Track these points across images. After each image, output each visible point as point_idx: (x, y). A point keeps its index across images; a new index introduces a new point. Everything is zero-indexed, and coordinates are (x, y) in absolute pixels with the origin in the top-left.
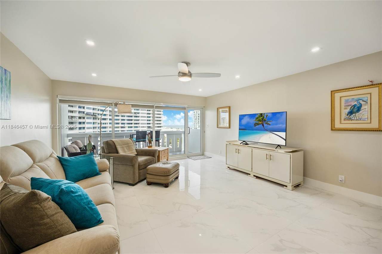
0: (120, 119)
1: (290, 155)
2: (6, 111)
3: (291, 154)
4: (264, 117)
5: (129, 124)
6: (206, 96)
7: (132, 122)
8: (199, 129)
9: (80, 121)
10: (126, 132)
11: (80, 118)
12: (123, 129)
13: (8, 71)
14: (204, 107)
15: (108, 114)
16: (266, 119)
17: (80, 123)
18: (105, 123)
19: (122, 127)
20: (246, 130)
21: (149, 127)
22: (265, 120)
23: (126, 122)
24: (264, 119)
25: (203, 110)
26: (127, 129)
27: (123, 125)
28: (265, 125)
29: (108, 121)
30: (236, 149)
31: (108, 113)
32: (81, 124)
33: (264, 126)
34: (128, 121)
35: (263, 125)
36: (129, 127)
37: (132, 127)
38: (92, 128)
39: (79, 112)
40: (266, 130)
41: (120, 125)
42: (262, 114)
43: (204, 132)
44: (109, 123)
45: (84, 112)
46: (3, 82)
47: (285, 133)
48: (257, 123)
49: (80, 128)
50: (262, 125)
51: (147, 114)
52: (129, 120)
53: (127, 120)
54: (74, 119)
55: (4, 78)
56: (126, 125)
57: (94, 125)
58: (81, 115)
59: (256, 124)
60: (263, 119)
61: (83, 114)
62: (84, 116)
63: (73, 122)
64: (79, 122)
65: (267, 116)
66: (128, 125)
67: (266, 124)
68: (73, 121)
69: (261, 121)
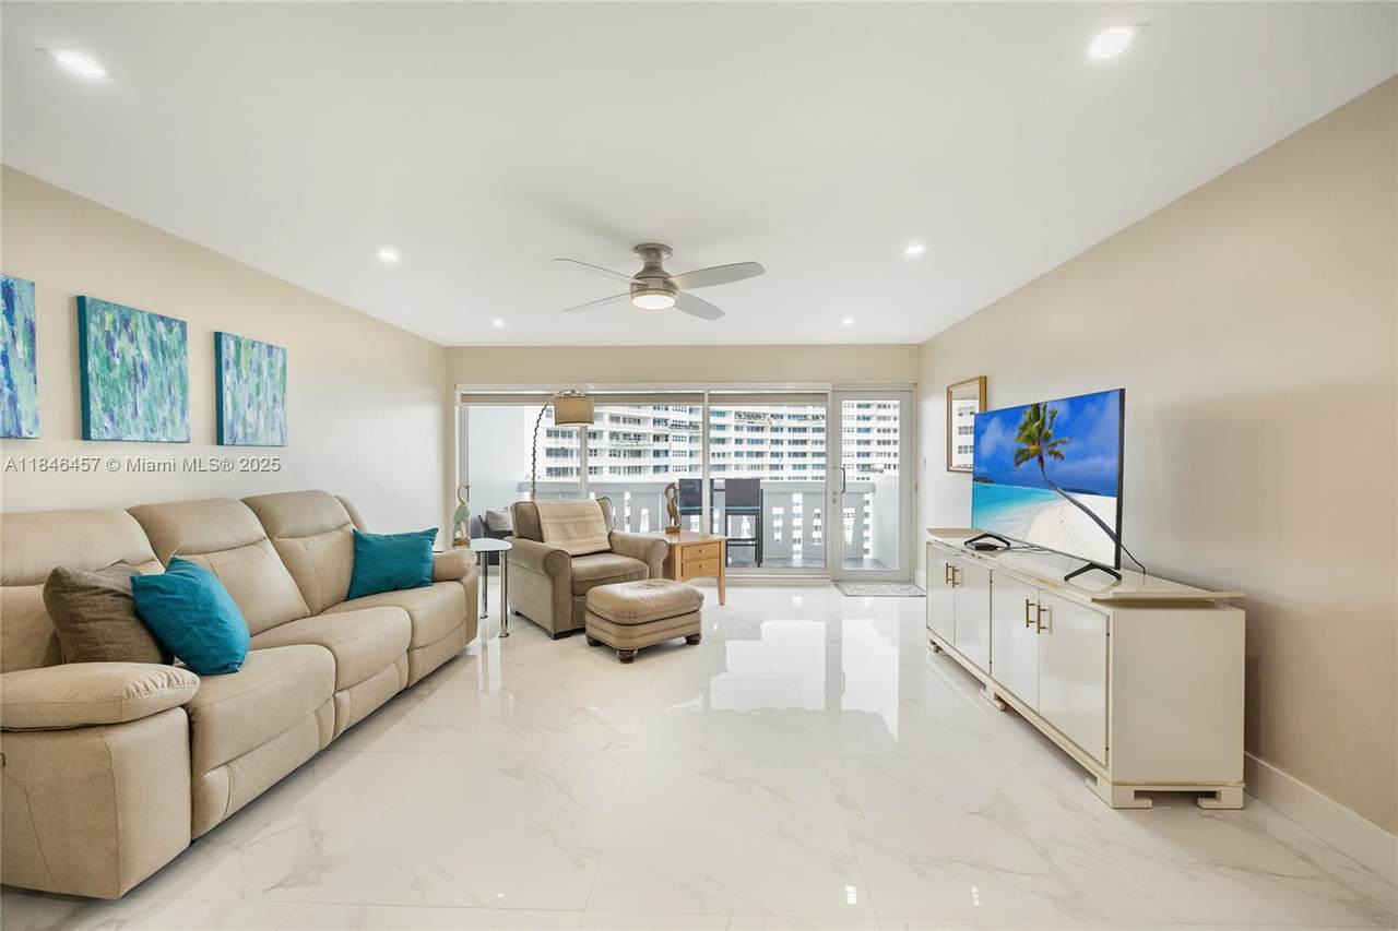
0: (767, 440)
1: (1108, 617)
2: (273, 428)
3: (1109, 611)
4: (1043, 423)
5: (796, 455)
6: (920, 342)
7: (807, 448)
8: (895, 477)
9: (655, 448)
10: (786, 480)
11: (656, 438)
12: (775, 473)
13: (277, 348)
14: (915, 384)
15: (730, 425)
16: (1050, 432)
17: (657, 453)
18: (724, 454)
19: (772, 467)
20: (991, 482)
21: (864, 466)
22: (1047, 438)
23: (786, 448)
24: (1044, 431)
25: (911, 397)
26: (788, 472)
27: (775, 461)
28: (1048, 460)
29: (731, 447)
30: (947, 567)
31: (730, 420)
32: (658, 455)
33: (1042, 466)
34: (791, 446)
35: (1041, 460)
36: (794, 466)
37: (804, 467)
38: (688, 469)
39: (654, 422)
40: (1051, 485)
41: (768, 460)
42: (1037, 407)
43: (917, 489)
44: (733, 454)
45: (666, 421)
46: (262, 371)
47: (1114, 500)
48: (1024, 451)
49: (657, 469)
50: (1036, 458)
51: (858, 418)
52: (795, 442)
53: (790, 442)
54: (641, 443)
55: (265, 365)
56: (786, 460)
57: (692, 459)
58: (661, 430)
59: (1022, 456)
60: (1040, 430)
61: (665, 428)
62: (667, 433)
63: (640, 452)
64: (654, 452)
65: (1052, 418)
66: (791, 458)
67: (1051, 453)
68: (639, 448)
69: (1034, 443)
